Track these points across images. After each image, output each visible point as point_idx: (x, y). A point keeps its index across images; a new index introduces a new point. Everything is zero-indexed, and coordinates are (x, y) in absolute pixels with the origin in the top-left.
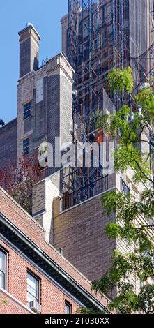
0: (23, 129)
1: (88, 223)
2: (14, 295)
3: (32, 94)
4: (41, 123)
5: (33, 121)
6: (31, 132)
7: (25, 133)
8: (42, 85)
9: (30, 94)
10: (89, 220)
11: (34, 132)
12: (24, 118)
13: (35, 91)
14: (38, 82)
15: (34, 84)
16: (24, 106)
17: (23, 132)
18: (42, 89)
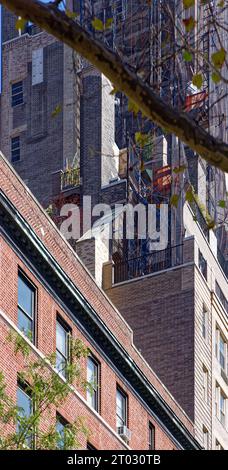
0: (11, 120)
1: (154, 307)
2: (106, 419)
3: (25, 69)
4: (40, 116)
5: (27, 110)
6: (24, 127)
7: (14, 127)
8: (41, 59)
9: (23, 69)
10: (155, 302)
11: (29, 127)
12: (13, 105)
13: (30, 66)
14: (34, 53)
15: (29, 55)
16: (14, 86)
17: (11, 124)
18: (41, 66)
